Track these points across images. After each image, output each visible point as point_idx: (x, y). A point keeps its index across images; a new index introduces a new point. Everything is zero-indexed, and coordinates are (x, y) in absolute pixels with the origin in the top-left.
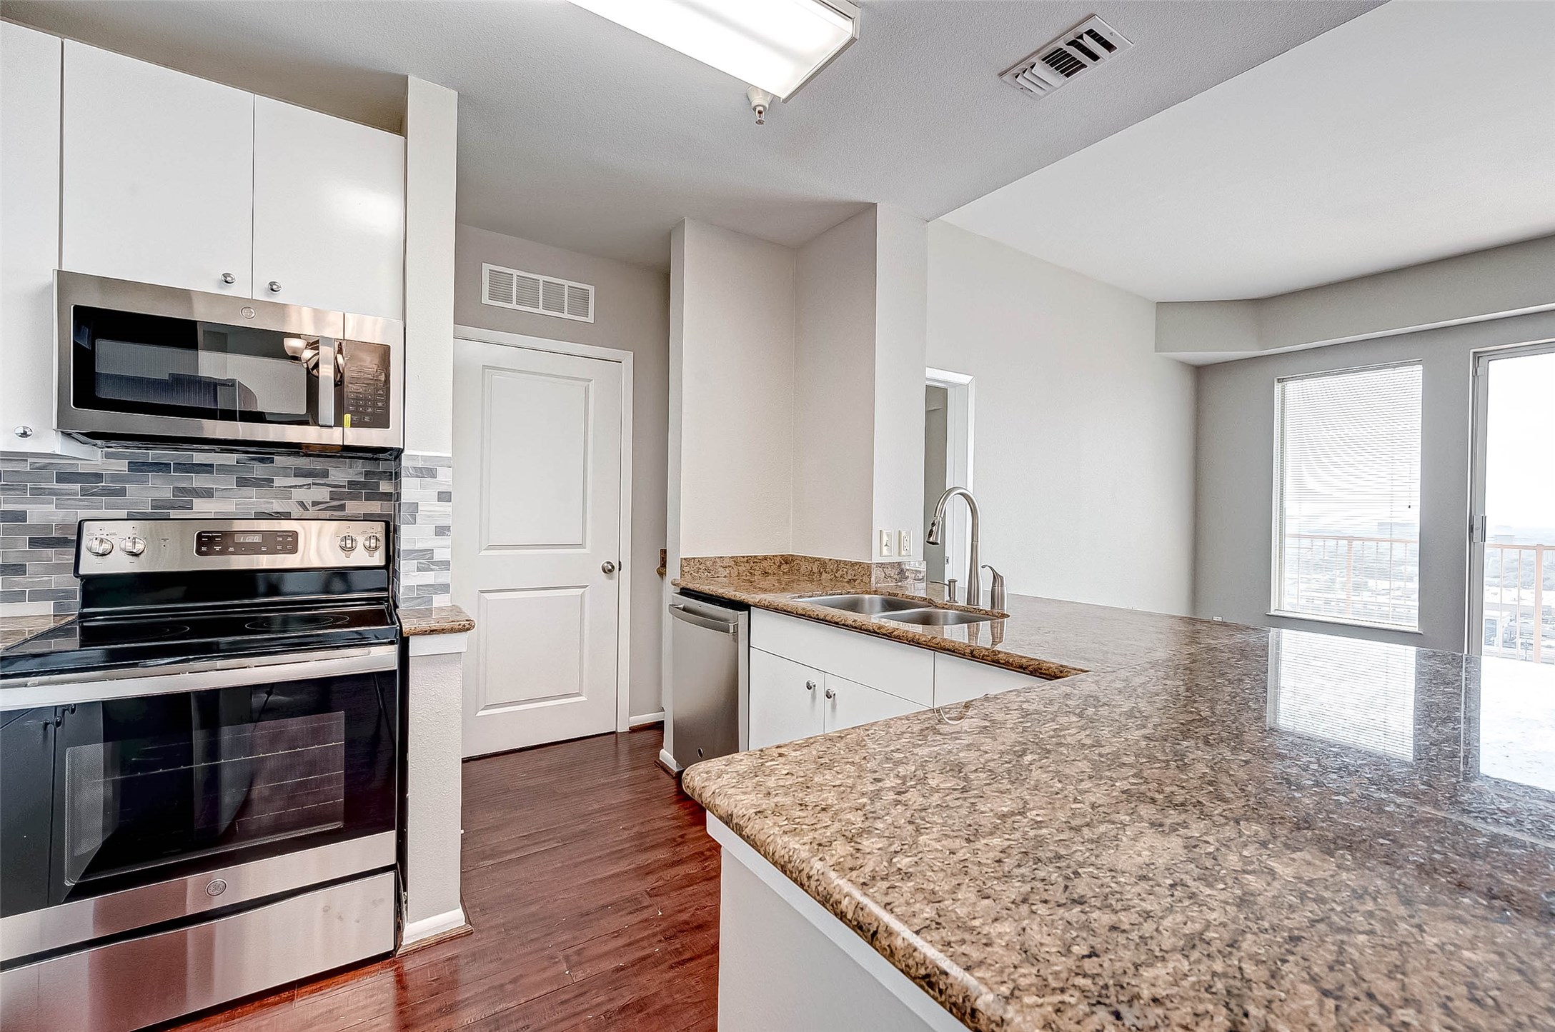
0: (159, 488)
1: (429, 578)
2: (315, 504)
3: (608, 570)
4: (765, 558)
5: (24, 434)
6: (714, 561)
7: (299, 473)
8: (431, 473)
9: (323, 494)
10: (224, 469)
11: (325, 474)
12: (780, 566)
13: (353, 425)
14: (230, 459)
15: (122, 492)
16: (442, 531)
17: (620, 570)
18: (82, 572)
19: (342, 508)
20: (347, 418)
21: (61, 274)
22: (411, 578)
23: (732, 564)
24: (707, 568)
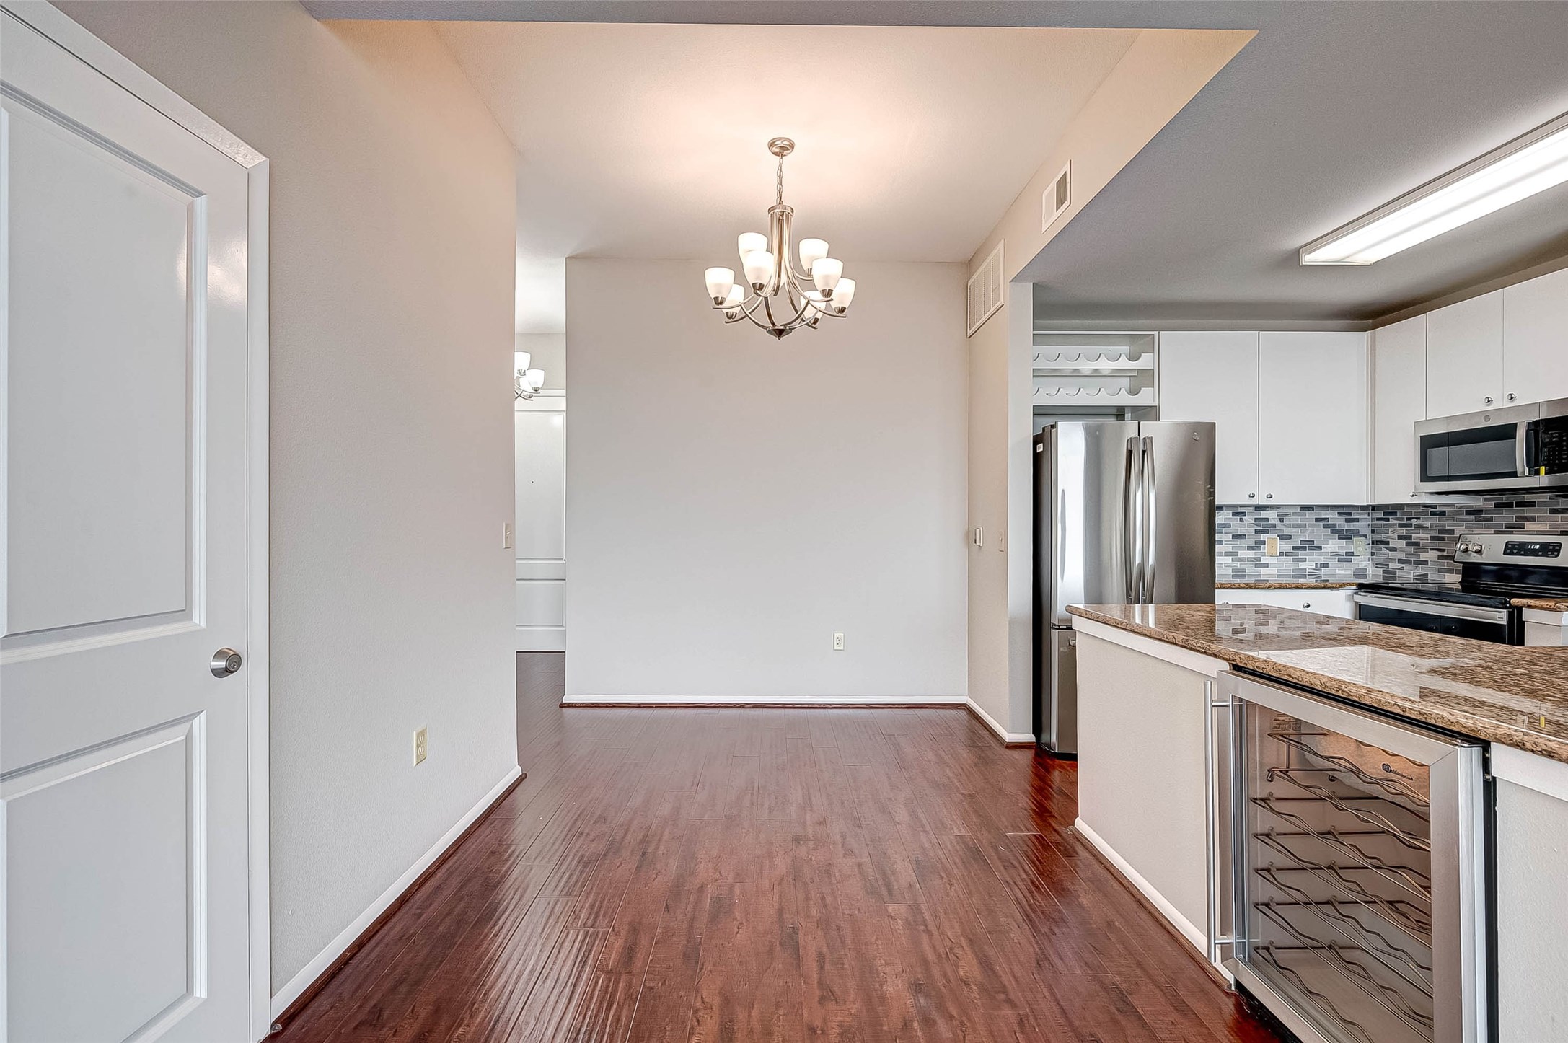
5: (1413, 495)
13: (1546, 473)
18: (1466, 560)
20: (1543, 469)
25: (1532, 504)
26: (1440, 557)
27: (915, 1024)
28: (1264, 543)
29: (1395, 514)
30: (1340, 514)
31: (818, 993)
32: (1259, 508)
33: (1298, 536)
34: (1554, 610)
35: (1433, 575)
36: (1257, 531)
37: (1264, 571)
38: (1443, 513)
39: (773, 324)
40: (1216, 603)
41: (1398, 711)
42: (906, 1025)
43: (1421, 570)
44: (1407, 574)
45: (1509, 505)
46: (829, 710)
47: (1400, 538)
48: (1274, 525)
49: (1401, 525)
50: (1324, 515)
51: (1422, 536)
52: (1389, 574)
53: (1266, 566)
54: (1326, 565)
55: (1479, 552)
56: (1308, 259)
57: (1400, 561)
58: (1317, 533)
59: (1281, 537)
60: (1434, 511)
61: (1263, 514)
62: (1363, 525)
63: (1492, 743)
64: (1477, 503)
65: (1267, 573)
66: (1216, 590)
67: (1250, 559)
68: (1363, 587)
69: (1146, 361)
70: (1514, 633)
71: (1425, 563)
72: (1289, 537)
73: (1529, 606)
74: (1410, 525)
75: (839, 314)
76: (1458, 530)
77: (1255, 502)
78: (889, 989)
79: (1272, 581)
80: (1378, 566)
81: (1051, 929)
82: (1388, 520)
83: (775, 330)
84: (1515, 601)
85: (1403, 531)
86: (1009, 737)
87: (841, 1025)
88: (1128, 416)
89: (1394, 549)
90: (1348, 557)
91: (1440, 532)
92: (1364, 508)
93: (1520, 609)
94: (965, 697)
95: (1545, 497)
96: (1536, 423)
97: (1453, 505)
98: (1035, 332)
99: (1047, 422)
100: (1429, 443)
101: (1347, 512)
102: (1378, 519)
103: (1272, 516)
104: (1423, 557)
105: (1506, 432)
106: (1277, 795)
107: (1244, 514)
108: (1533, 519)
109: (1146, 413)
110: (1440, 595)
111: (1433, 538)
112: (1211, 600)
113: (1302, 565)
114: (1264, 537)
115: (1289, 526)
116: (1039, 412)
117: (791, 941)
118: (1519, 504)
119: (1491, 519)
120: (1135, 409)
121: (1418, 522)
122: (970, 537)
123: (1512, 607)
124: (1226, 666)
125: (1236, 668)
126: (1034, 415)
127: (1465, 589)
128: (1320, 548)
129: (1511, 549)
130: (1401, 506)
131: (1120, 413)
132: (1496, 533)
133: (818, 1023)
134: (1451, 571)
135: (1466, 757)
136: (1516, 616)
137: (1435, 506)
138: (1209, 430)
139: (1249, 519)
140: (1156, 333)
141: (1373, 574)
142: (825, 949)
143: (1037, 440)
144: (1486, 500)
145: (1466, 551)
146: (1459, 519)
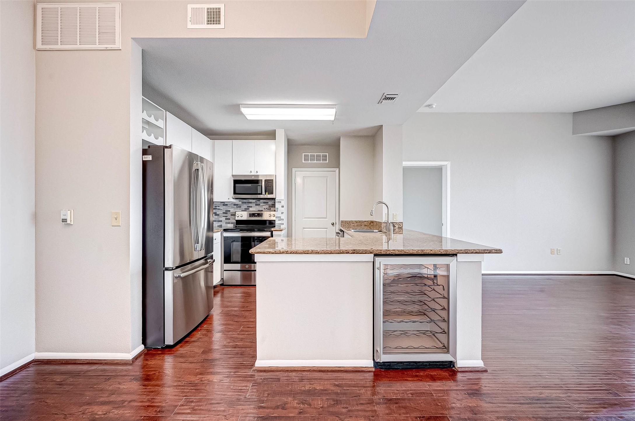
0: (245, 206)
1: (280, 222)
2: (266, 208)
3: (333, 224)
4: (365, 221)
5: (229, 199)
6: (350, 222)
7: (264, 203)
8: (280, 202)
9: (267, 206)
10: (253, 203)
11: (268, 203)
12: (370, 224)
13: (268, 194)
14: (254, 201)
15: (241, 207)
16: (282, 213)
17: (336, 224)
18: (236, 219)
19: (270, 209)
20: (267, 193)
21: (232, 175)
22: (277, 222)
23: (355, 222)
24: (348, 223)
25: (251, 203)
26: (226, 219)
38: (227, 205)
45: (246, 203)
51: (220, 212)
55: (240, 217)
56: (241, 109)
63: (458, 254)
69: (160, 123)
71: (221, 221)
73: (275, 231)
76: (232, 210)
86: (130, 356)
91: (226, 211)
93: (272, 231)
96: (266, 180)
100: (236, 182)
104: (220, 219)
108: (251, 207)
111: (223, 213)
118: (248, 203)
121: (219, 208)
122: (40, 219)
129: (250, 215)
132: (242, 211)
140: (164, 111)
143: (143, 153)
145: (235, 216)
146: (232, 207)
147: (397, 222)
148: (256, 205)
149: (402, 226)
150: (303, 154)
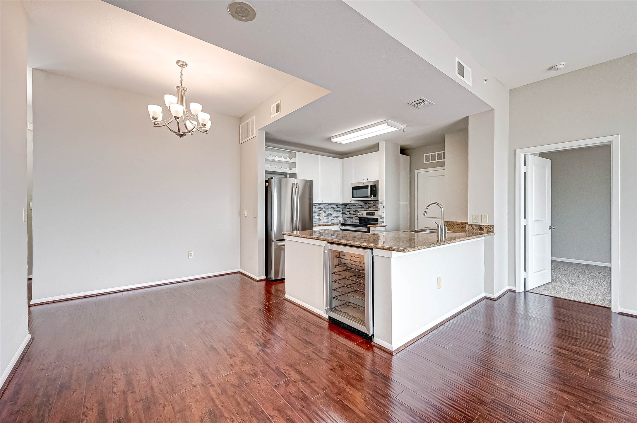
1: (382, 220)
8: (382, 203)
16: (383, 213)
19: (376, 209)
20: (372, 196)
21: (351, 184)
22: (380, 220)
23: (460, 224)
24: (452, 225)
25: (370, 204)
26: (355, 217)
27: (260, 353)
28: (320, 214)
29: (347, 206)
30: (336, 206)
31: (228, 357)
32: (320, 204)
33: (328, 211)
34: (374, 227)
35: (354, 221)
36: (319, 210)
37: (320, 221)
38: (356, 206)
39: (179, 132)
40: (313, 230)
41: (360, 246)
42: (258, 354)
43: (352, 220)
44: (349, 221)
45: (367, 204)
46: (187, 282)
47: (348, 212)
48: (322, 209)
49: (348, 209)
50: (333, 206)
51: (352, 211)
52: (346, 221)
53: (321, 220)
54: (333, 219)
55: (362, 215)
56: (333, 140)
57: (348, 218)
58: (332, 211)
59: (324, 212)
60: (354, 205)
61: (320, 206)
62: (340, 209)
63: (373, 249)
64: (362, 203)
65: (321, 222)
66: (313, 227)
67: (317, 218)
68: (342, 224)
69: (294, 160)
70: (369, 231)
71: (352, 218)
72: (326, 212)
73: (371, 227)
74: (349, 209)
75: (205, 132)
76: (358, 210)
77: (319, 202)
78: (249, 348)
79: (322, 224)
80: (343, 219)
81: (286, 321)
82: (345, 207)
83: (179, 134)
84: (369, 226)
85: (348, 210)
86: (258, 278)
87: (239, 361)
88: (288, 176)
89: (346, 215)
90: (337, 217)
91: (355, 210)
92: (341, 204)
93: (369, 227)
94: (239, 269)
95: (372, 202)
96: (371, 185)
97: (357, 204)
98: (266, 147)
99: (270, 176)
100: (354, 188)
101: (337, 205)
102: (343, 207)
103: (322, 206)
104: (352, 216)
105: (366, 187)
106: (336, 271)
107: (316, 206)
109: (294, 176)
110: (355, 225)
111: (354, 212)
112: (312, 229)
113: (328, 220)
114: (320, 212)
115: (326, 209)
116: (267, 172)
117: (213, 349)
118: (369, 204)
119: (364, 207)
120: (290, 174)
121: (351, 208)
122: (241, 214)
123: (368, 227)
124: (326, 242)
125: (329, 243)
126: (265, 173)
127: (360, 224)
128: (332, 215)
129: (368, 214)
130: (348, 204)
131: (285, 175)
132: (365, 210)
133: (232, 363)
134: (357, 220)
135: (369, 251)
136: (369, 228)
137: (354, 204)
138: (311, 182)
139: (317, 207)
140: (296, 152)
141: (343, 221)
142: (225, 347)
143: (267, 181)
144: (363, 203)
145: (360, 215)
146: (358, 207)
147: (485, 225)
148: (374, 205)
149: (492, 229)
150: (425, 155)
